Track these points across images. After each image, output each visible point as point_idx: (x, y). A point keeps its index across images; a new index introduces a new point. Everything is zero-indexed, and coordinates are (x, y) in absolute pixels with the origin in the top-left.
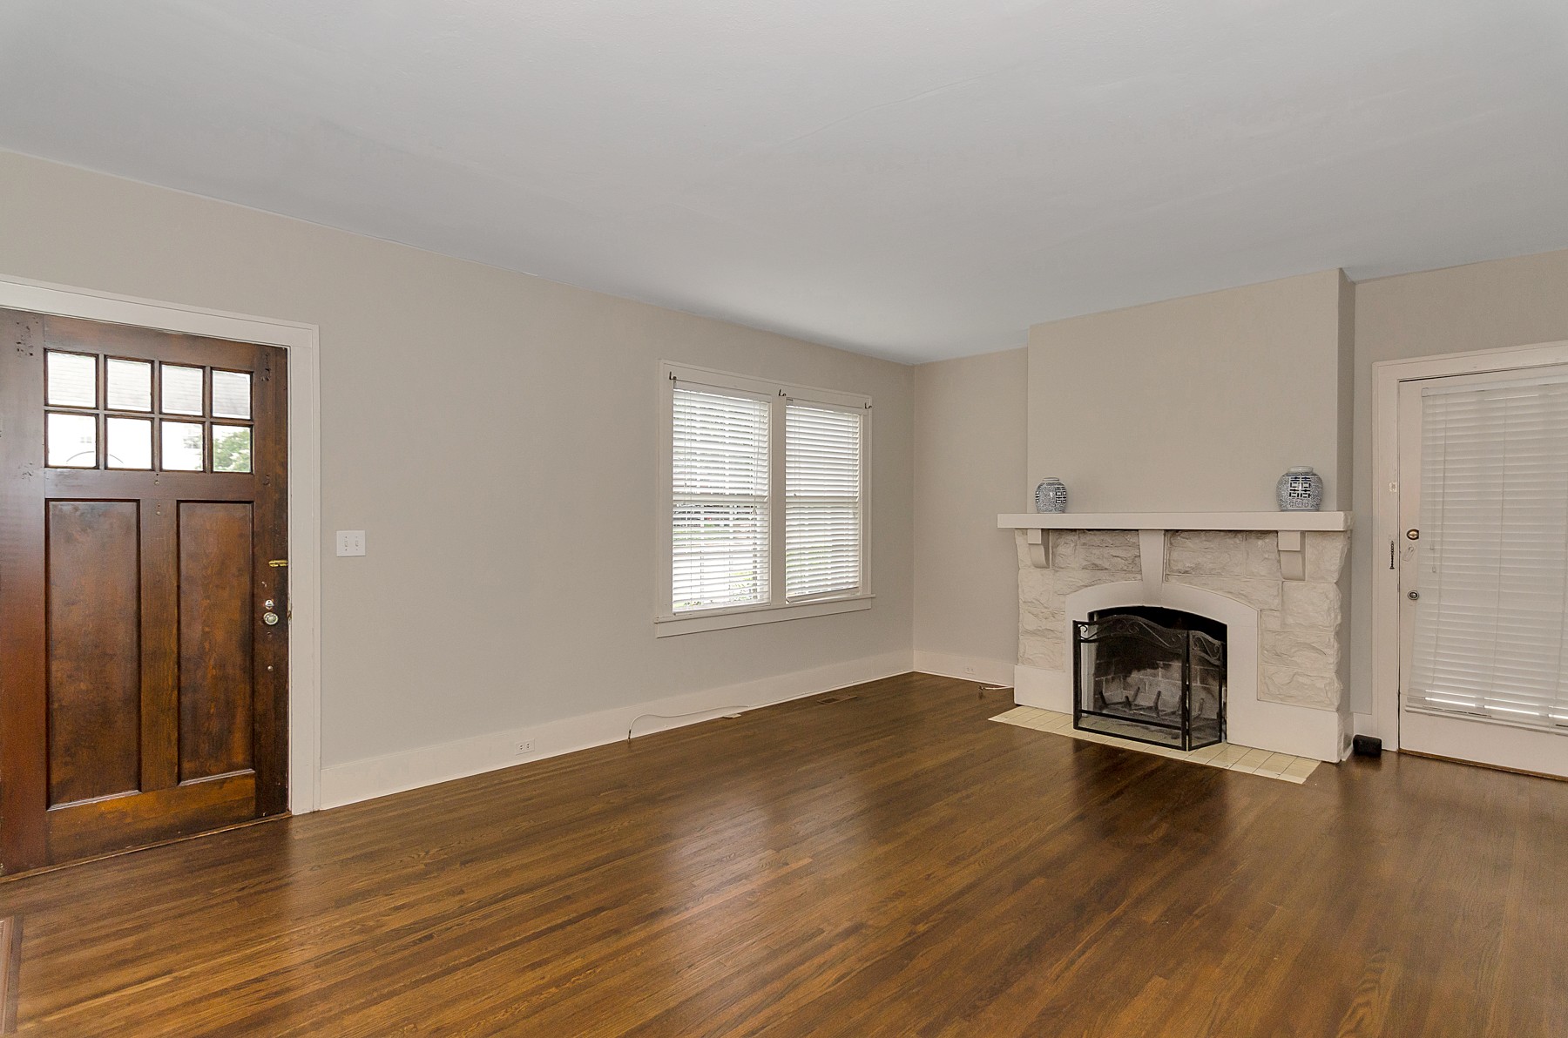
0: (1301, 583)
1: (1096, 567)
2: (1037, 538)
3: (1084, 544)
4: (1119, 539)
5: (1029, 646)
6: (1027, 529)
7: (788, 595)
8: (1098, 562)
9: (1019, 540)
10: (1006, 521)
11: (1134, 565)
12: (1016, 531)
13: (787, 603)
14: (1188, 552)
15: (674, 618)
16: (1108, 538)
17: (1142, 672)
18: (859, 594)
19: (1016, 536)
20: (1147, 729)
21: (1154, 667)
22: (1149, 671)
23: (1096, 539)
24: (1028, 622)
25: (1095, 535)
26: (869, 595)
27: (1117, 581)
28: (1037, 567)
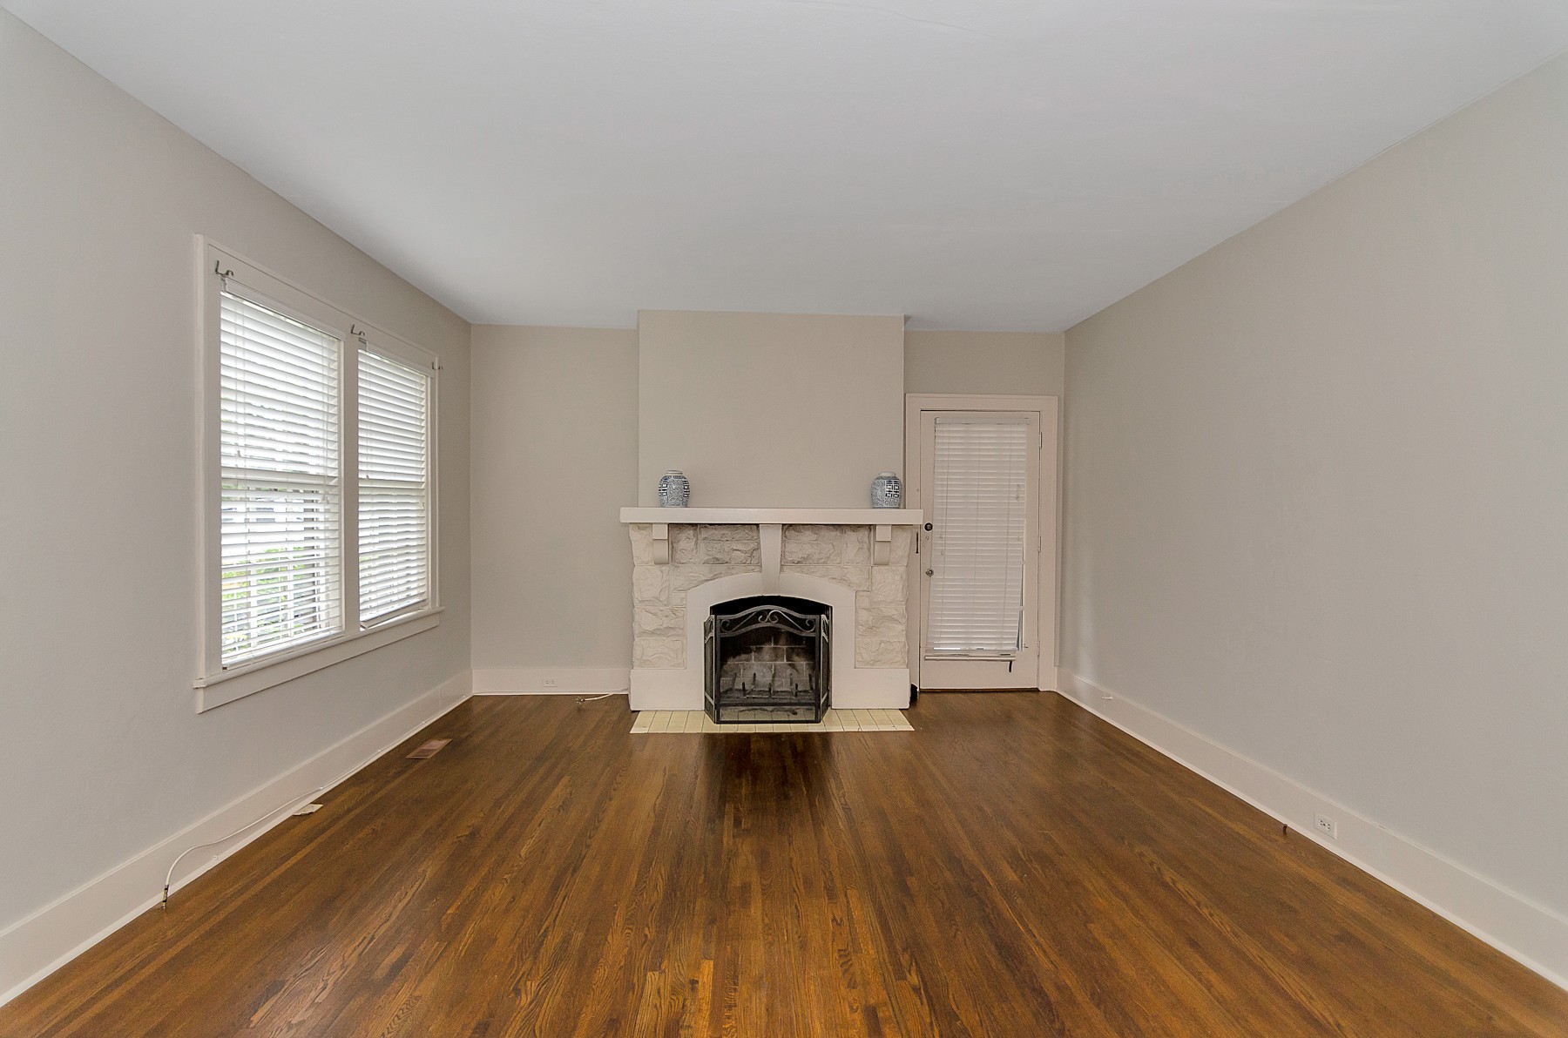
0: (887, 567)
1: (717, 561)
2: (663, 532)
3: (705, 539)
4: (741, 533)
5: (644, 647)
6: (651, 524)
7: (363, 617)
8: (719, 556)
9: (635, 535)
10: (628, 515)
11: (753, 558)
12: (630, 526)
13: (362, 629)
14: (802, 545)
15: (228, 674)
16: (726, 532)
17: (738, 658)
18: (426, 608)
19: (630, 531)
20: (765, 710)
21: (748, 651)
22: (744, 656)
23: (718, 533)
24: (645, 620)
25: (715, 529)
26: (437, 607)
27: (737, 573)
28: (659, 563)
